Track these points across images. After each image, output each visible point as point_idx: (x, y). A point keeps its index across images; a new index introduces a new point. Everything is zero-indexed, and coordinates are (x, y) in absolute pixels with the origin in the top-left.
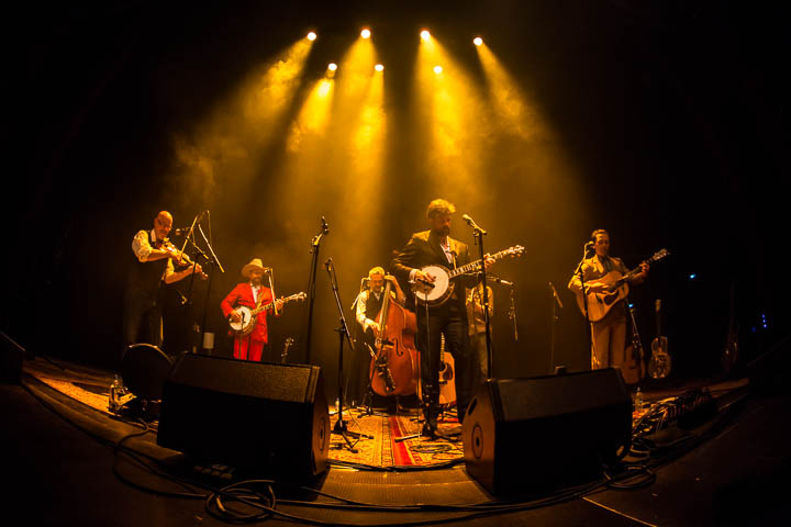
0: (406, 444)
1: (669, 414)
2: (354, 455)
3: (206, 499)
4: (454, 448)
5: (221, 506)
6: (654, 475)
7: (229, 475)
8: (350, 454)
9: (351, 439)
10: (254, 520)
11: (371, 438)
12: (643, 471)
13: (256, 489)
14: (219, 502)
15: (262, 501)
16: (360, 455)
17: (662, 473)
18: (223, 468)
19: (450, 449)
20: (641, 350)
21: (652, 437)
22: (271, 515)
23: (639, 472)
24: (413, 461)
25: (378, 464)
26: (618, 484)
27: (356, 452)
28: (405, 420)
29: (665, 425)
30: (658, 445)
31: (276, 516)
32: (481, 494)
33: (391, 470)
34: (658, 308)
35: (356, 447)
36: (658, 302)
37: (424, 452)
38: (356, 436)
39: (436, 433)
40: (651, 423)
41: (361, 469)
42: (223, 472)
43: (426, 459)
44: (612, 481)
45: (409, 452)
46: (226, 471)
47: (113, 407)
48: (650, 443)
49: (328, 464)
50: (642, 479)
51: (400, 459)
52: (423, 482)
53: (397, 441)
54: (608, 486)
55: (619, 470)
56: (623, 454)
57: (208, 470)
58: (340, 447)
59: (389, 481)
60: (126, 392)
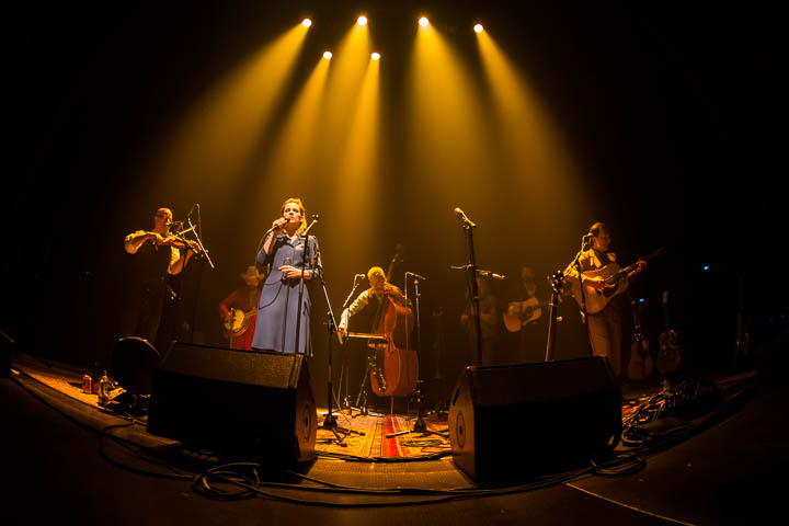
0: (397, 439)
1: (666, 405)
2: (342, 449)
3: (191, 479)
4: (445, 442)
5: (207, 485)
6: (644, 462)
7: (215, 459)
8: (339, 447)
9: (342, 436)
10: (237, 497)
11: (363, 434)
12: (632, 459)
13: (240, 471)
14: (205, 482)
15: (246, 482)
16: (349, 448)
17: (653, 461)
18: (210, 453)
19: (441, 443)
20: (644, 342)
21: (646, 426)
22: (254, 494)
23: (628, 460)
24: (401, 454)
25: (367, 455)
26: (605, 471)
27: (345, 446)
28: (400, 420)
29: (663, 415)
30: (652, 434)
31: (259, 495)
32: (464, 480)
33: (379, 460)
34: (665, 300)
35: (345, 441)
36: (665, 294)
37: (413, 446)
38: (346, 432)
40: (646, 414)
41: (347, 460)
42: (210, 456)
43: (415, 452)
44: (599, 468)
45: (399, 447)
46: (212, 455)
47: (103, 400)
48: (644, 433)
49: (315, 456)
50: (630, 466)
51: (388, 451)
52: (408, 471)
53: (388, 437)
54: (594, 472)
55: (607, 457)
56: (614, 444)
57: (196, 455)
58: (329, 442)
59: (375, 470)
60: (117, 387)
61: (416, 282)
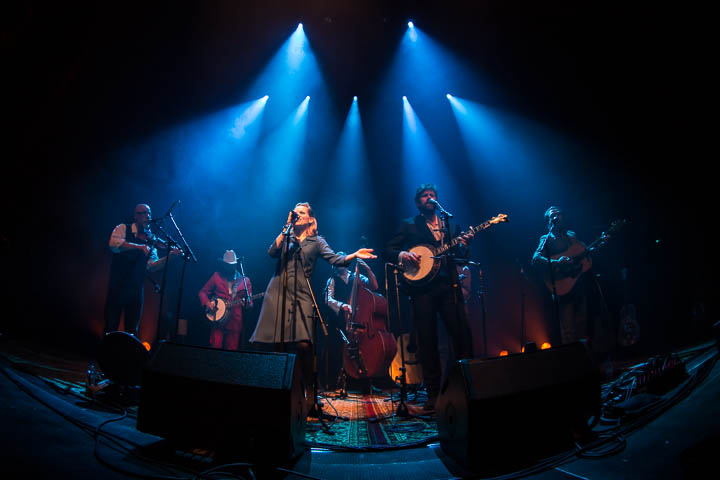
0: (381, 425)
1: (637, 381)
2: (330, 437)
4: (428, 426)
6: (624, 442)
7: (208, 460)
8: (326, 436)
9: (327, 422)
11: (347, 420)
12: (613, 439)
16: (336, 436)
17: (632, 440)
18: (203, 452)
19: (425, 428)
21: (621, 405)
23: (609, 440)
24: (389, 441)
25: (355, 445)
26: (590, 453)
27: (332, 434)
28: (379, 401)
29: (635, 392)
30: (627, 412)
33: (369, 450)
35: (332, 429)
37: (398, 432)
38: (332, 419)
39: (410, 413)
40: (621, 392)
41: (338, 450)
42: (203, 456)
43: (402, 438)
44: (584, 451)
45: (385, 433)
46: (206, 455)
47: (89, 392)
48: (620, 411)
50: (612, 447)
51: (376, 441)
52: (399, 460)
53: (372, 423)
54: (579, 455)
56: (594, 425)
57: (189, 455)
58: (316, 430)
59: (366, 461)
60: (104, 378)
61: (396, 272)
